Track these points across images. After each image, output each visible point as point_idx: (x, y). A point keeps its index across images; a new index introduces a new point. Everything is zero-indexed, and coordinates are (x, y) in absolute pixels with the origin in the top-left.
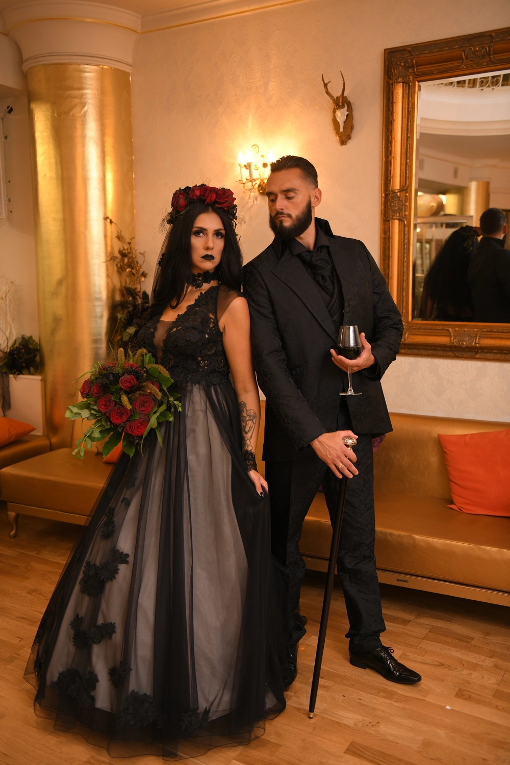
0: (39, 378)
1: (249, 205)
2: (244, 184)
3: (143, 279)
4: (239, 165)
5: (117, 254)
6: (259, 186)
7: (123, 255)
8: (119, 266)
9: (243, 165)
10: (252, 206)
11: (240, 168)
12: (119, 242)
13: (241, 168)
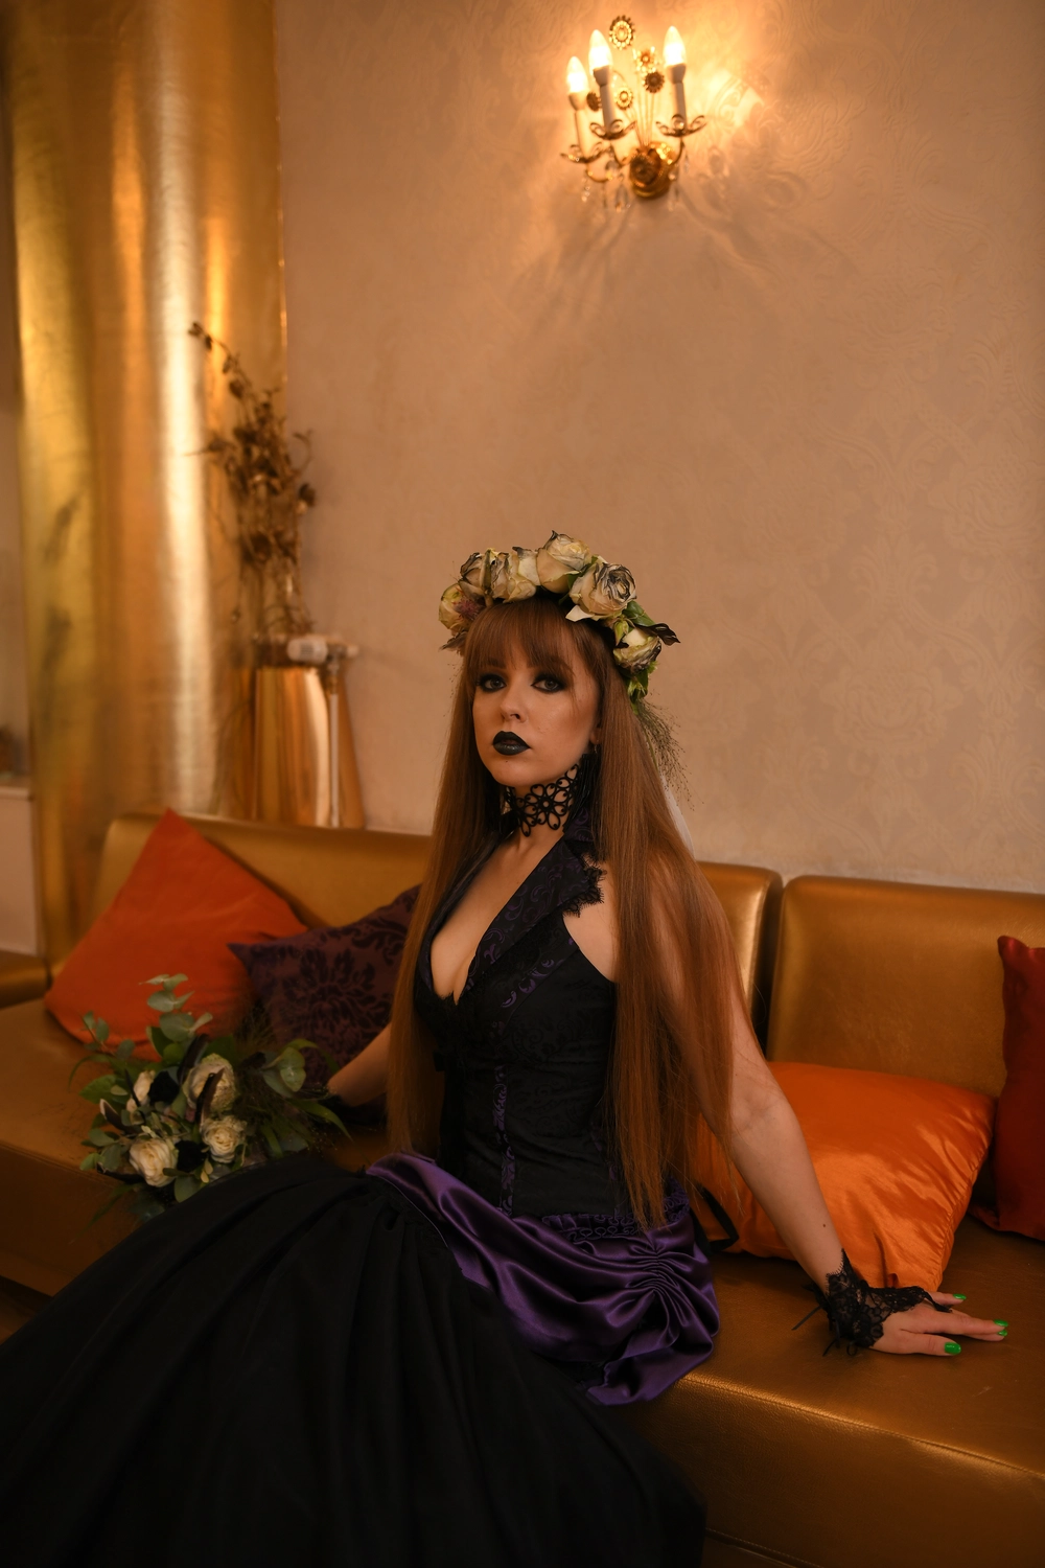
0: (23, 792)
1: (605, 240)
2: (585, 161)
3: (303, 506)
4: (572, 100)
5: (229, 437)
6: (637, 163)
7: (246, 436)
8: (232, 468)
9: (582, 98)
10: (614, 241)
11: (571, 111)
12: (234, 401)
13: (576, 108)
